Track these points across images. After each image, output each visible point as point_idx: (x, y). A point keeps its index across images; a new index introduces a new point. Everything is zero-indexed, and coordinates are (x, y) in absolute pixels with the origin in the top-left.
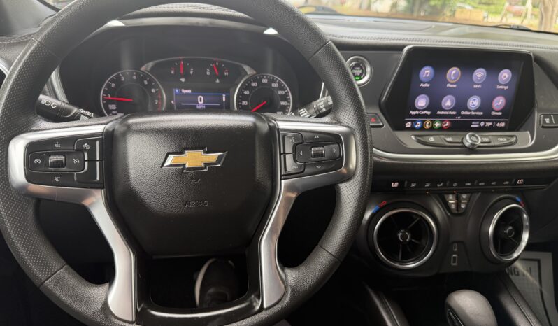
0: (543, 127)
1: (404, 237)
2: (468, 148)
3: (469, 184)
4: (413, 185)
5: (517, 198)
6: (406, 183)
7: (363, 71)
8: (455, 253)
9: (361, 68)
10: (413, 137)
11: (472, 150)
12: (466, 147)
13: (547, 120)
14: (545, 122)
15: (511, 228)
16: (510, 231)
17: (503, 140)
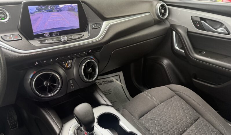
0: (92, 29)
1: (47, 84)
2: (63, 42)
3: (69, 56)
4: (45, 62)
5: (91, 57)
6: (41, 61)
7: (5, 15)
8: (72, 84)
9: (4, 14)
10: (38, 41)
11: (65, 43)
12: (62, 42)
13: (93, 26)
14: (93, 27)
15: (91, 69)
16: (91, 70)
17: (78, 36)
